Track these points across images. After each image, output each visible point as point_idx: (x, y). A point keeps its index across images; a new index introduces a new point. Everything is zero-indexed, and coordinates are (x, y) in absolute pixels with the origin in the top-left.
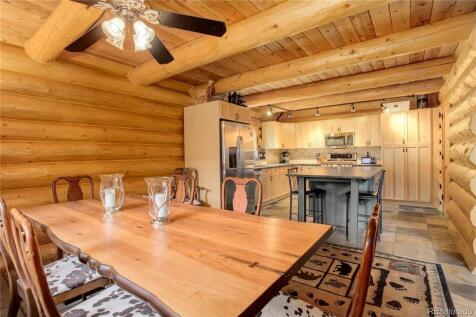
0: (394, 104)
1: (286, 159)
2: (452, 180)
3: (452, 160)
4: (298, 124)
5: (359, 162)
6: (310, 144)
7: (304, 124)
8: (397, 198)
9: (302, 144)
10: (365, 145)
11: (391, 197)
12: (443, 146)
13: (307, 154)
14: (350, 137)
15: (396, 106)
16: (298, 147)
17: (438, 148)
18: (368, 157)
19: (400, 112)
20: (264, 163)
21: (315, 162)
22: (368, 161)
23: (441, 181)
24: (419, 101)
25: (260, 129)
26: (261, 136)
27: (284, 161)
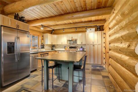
0: (90, 29)
1: (53, 48)
2: (110, 57)
3: (110, 50)
4: (58, 35)
5: (79, 50)
6: (62, 43)
7: (60, 35)
8: (91, 63)
9: (59, 43)
10: (81, 44)
11: (89, 63)
12: (106, 44)
13: (61, 46)
14: (76, 40)
15: (91, 30)
16: (58, 44)
17: (104, 45)
18: (82, 48)
19: (92, 32)
20: (43, 50)
21: (64, 49)
22: (82, 49)
23: (104, 57)
24: (98, 28)
25: (43, 36)
26: (43, 39)
27: (53, 49)
